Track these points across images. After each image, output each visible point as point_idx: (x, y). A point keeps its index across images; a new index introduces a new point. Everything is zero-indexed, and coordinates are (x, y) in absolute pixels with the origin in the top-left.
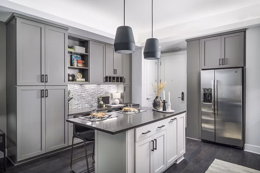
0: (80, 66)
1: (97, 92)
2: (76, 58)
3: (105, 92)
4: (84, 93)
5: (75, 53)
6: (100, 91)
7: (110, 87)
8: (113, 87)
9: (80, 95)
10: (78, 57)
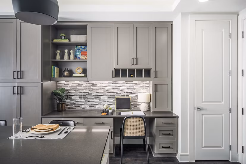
0: (83, 59)
1: (112, 91)
2: (79, 49)
3: (127, 91)
4: (92, 91)
5: (79, 44)
6: (118, 90)
7: (136, 84)
8: (143, 84)
9: (87, 94)
10: (82, 49)
